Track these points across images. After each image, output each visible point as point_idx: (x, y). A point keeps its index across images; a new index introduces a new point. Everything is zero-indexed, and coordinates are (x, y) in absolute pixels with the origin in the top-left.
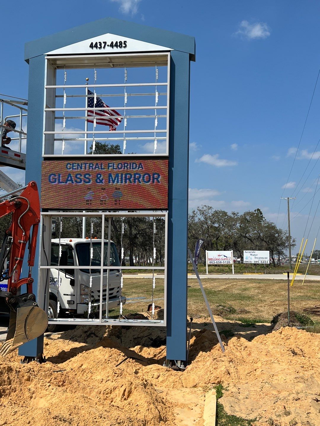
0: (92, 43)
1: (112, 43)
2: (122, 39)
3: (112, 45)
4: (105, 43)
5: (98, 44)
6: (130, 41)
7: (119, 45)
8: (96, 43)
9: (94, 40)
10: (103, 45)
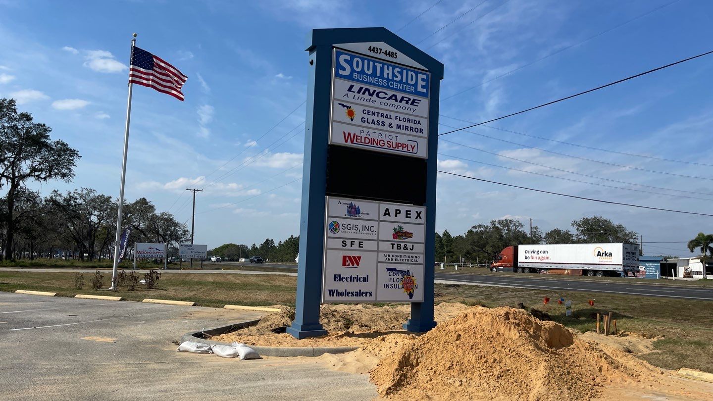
0: (370, 47)
1: (386, 51)
2: (395, 51)
3: (386, 53)
4: (381, 50)
5: (375, 49)
6: (399, 54)
7: (391, 54)
8: (374, 48)
9: (374, 44)
10: (379, 51)
